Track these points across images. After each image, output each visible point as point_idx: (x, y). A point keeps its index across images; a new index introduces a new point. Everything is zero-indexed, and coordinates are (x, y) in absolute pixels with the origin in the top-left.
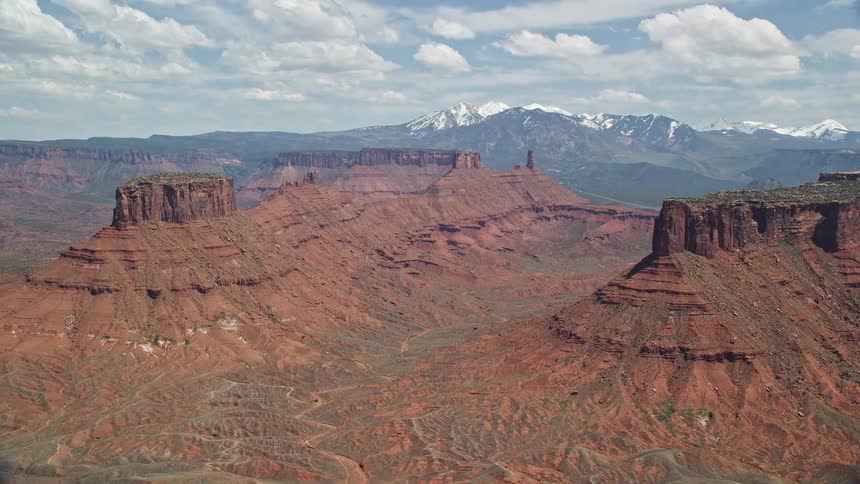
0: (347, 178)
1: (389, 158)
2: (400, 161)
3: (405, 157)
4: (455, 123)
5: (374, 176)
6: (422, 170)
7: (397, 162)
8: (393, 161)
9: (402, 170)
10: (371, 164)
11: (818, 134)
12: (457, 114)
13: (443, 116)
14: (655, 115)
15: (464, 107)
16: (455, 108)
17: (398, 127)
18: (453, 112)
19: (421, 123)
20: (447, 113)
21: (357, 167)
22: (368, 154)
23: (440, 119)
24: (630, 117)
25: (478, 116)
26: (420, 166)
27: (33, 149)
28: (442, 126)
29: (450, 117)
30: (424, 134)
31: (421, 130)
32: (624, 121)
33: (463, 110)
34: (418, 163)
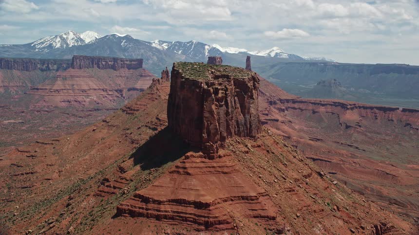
0: (65, 79)
1: (93, 64)
2: (101, 66)
3: (104, 63)
4: (67, 44)
5: (84, 77)
6: (117, 73)
7: (99, 67)
8: (95, 66)
9: (102, 73)
10: (80, 68)
11: (273, 55)
12: (67, 38)
13: (58, 39)
14: (194, 41)
15: (71, 33)
16: (65, 34)
18: (65, 36)
19: (42, 43)
20: (61, 37)
21: (71, 69)
22: (78, 60)
23: (57, 41)
24: (178, 42)
25: (82, 40)
26: (115, 70)
28: (58, 45)
29: (64, 40)
31: (44, 48)
32: (175, 45)
33: (71, 35)
34: (113, 67)
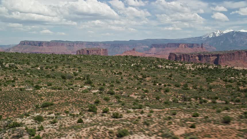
0: (164, 51)
4: (215, 36)
15: (219, 31)
16: (216, 32)
17: (199, 37)
19: (206, 36)
23: (211, 35)
27: (96, 44)
28: (211, 37)
29: (214, 33)
30: (206, 39)
33: (219, 32)
